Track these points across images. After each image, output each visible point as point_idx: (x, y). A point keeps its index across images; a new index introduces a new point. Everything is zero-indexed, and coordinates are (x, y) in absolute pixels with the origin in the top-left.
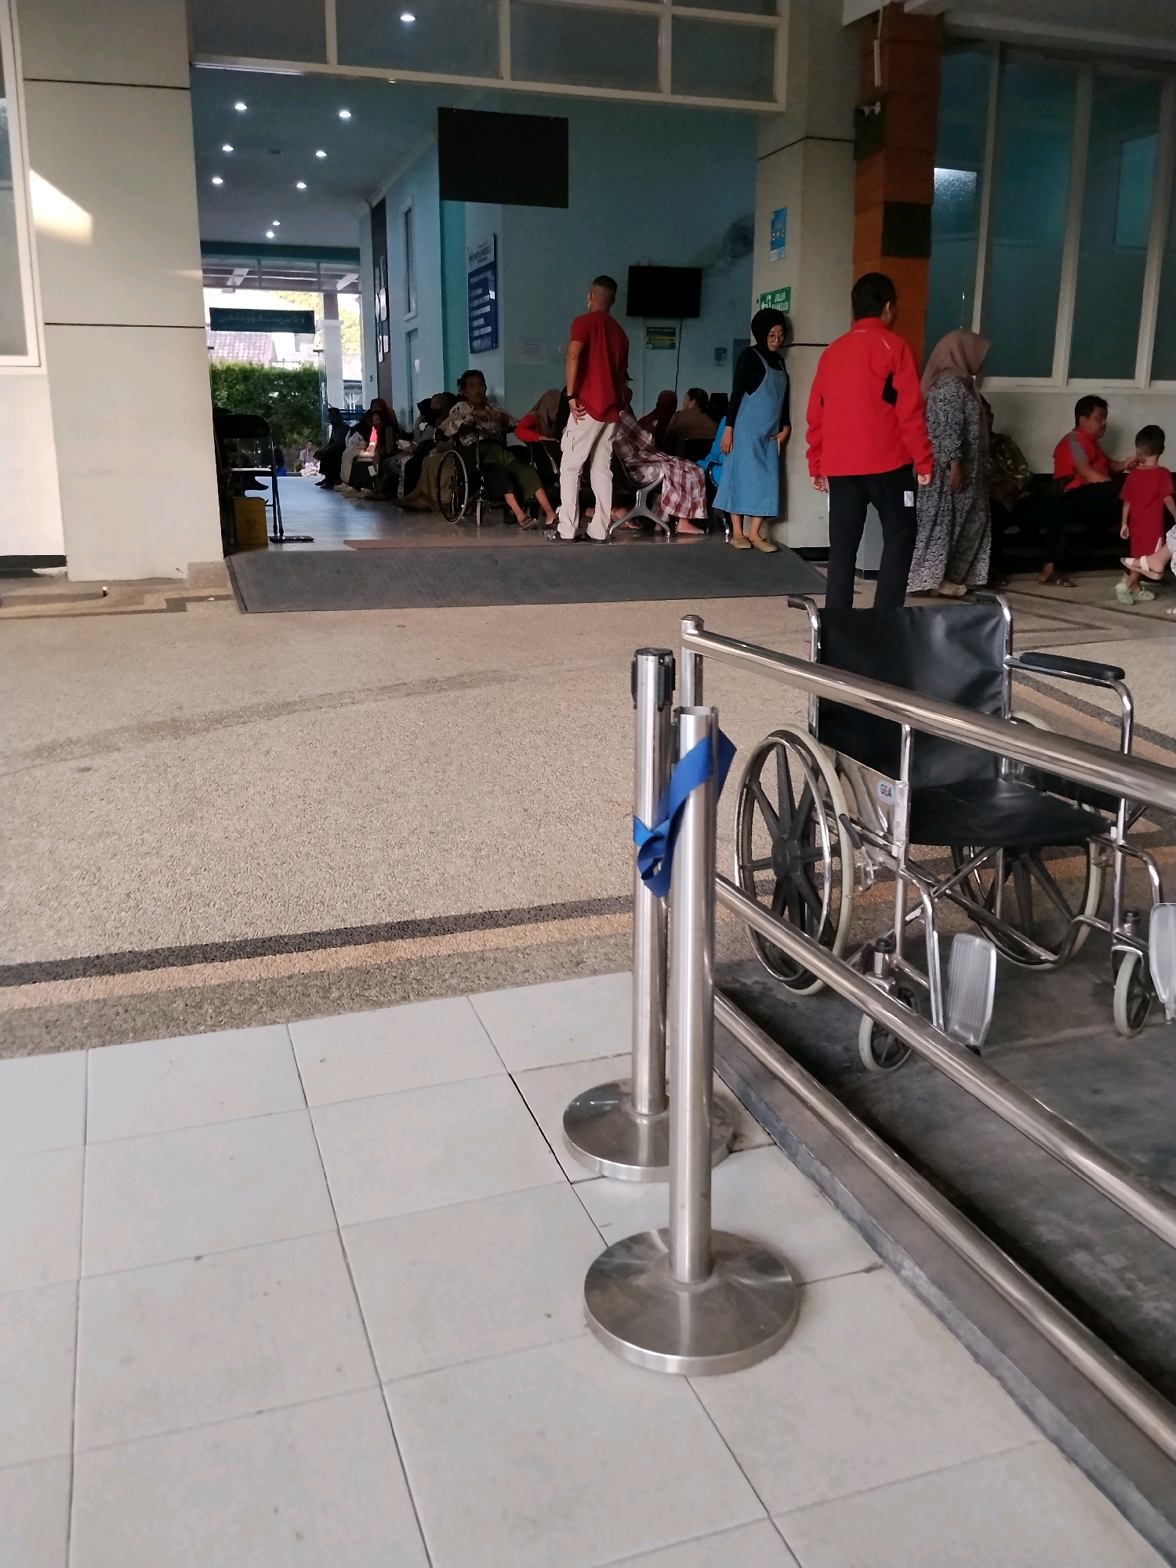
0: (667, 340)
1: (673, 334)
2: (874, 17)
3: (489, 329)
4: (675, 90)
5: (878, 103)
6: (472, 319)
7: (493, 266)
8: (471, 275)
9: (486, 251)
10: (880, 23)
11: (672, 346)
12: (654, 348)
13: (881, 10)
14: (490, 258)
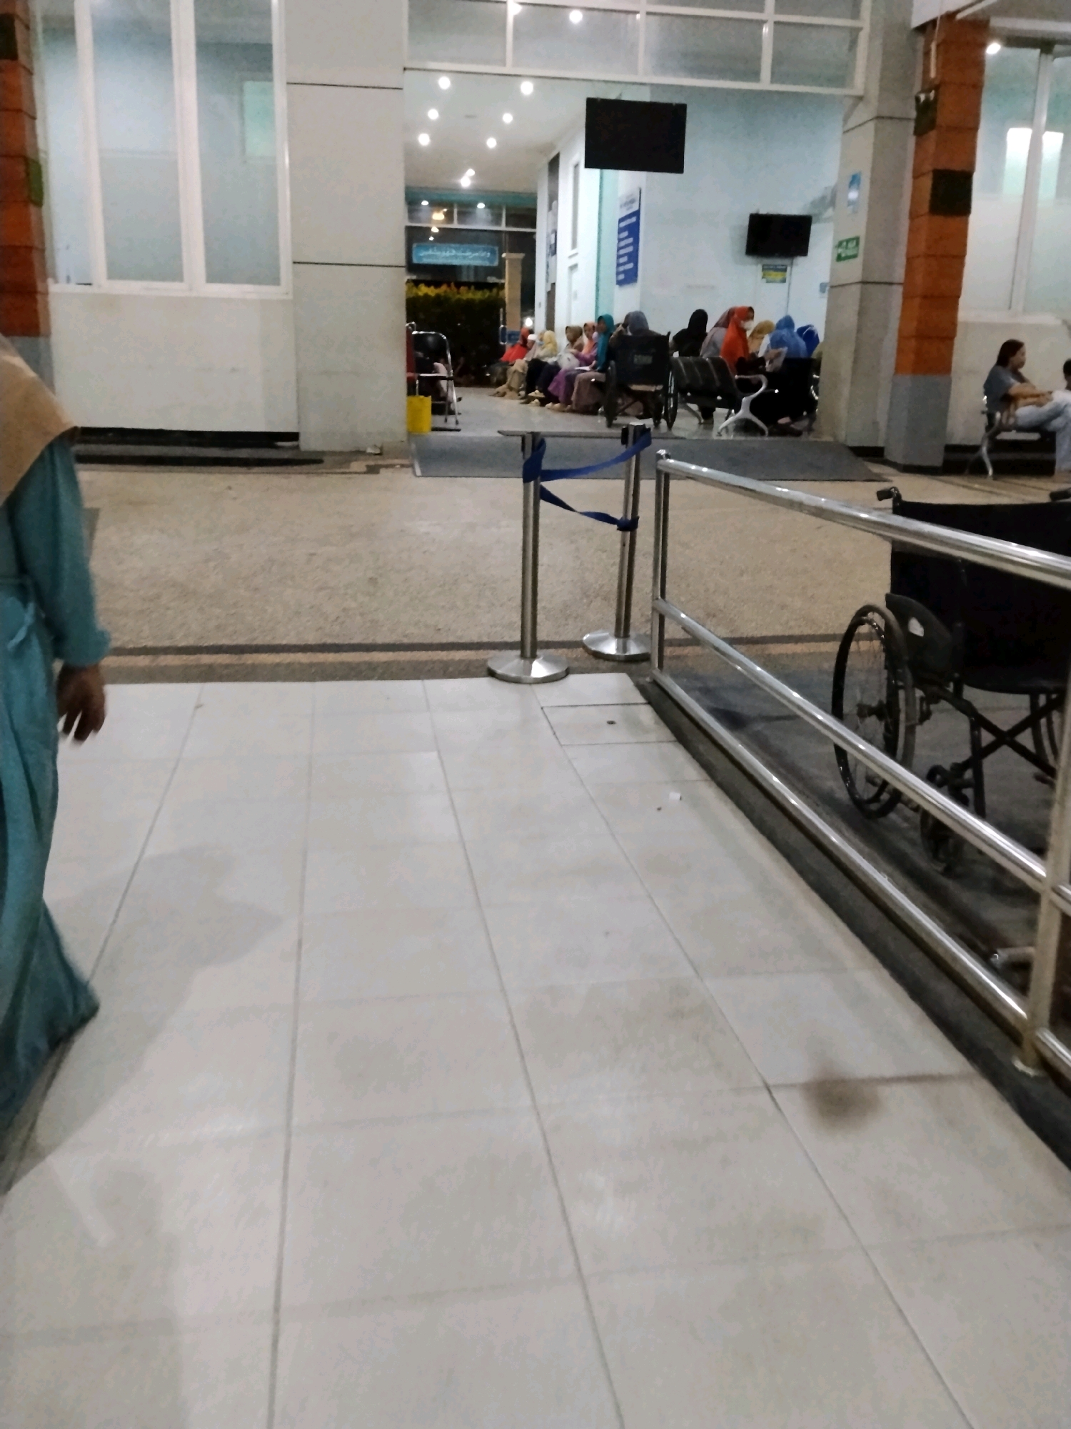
0: (779, 276)
1: (785, 270)
2: (933, 22)
3: (631, 266)
4: (773, 81)
5: (933, 92)
6: (619, 257)
7: (637, 214)
8: (621, 220)
9: (632, 201)
10: (937, 28)
11: (784, 281)
12: (768, 282)
13: (939, 18)
14: (635, 208)
